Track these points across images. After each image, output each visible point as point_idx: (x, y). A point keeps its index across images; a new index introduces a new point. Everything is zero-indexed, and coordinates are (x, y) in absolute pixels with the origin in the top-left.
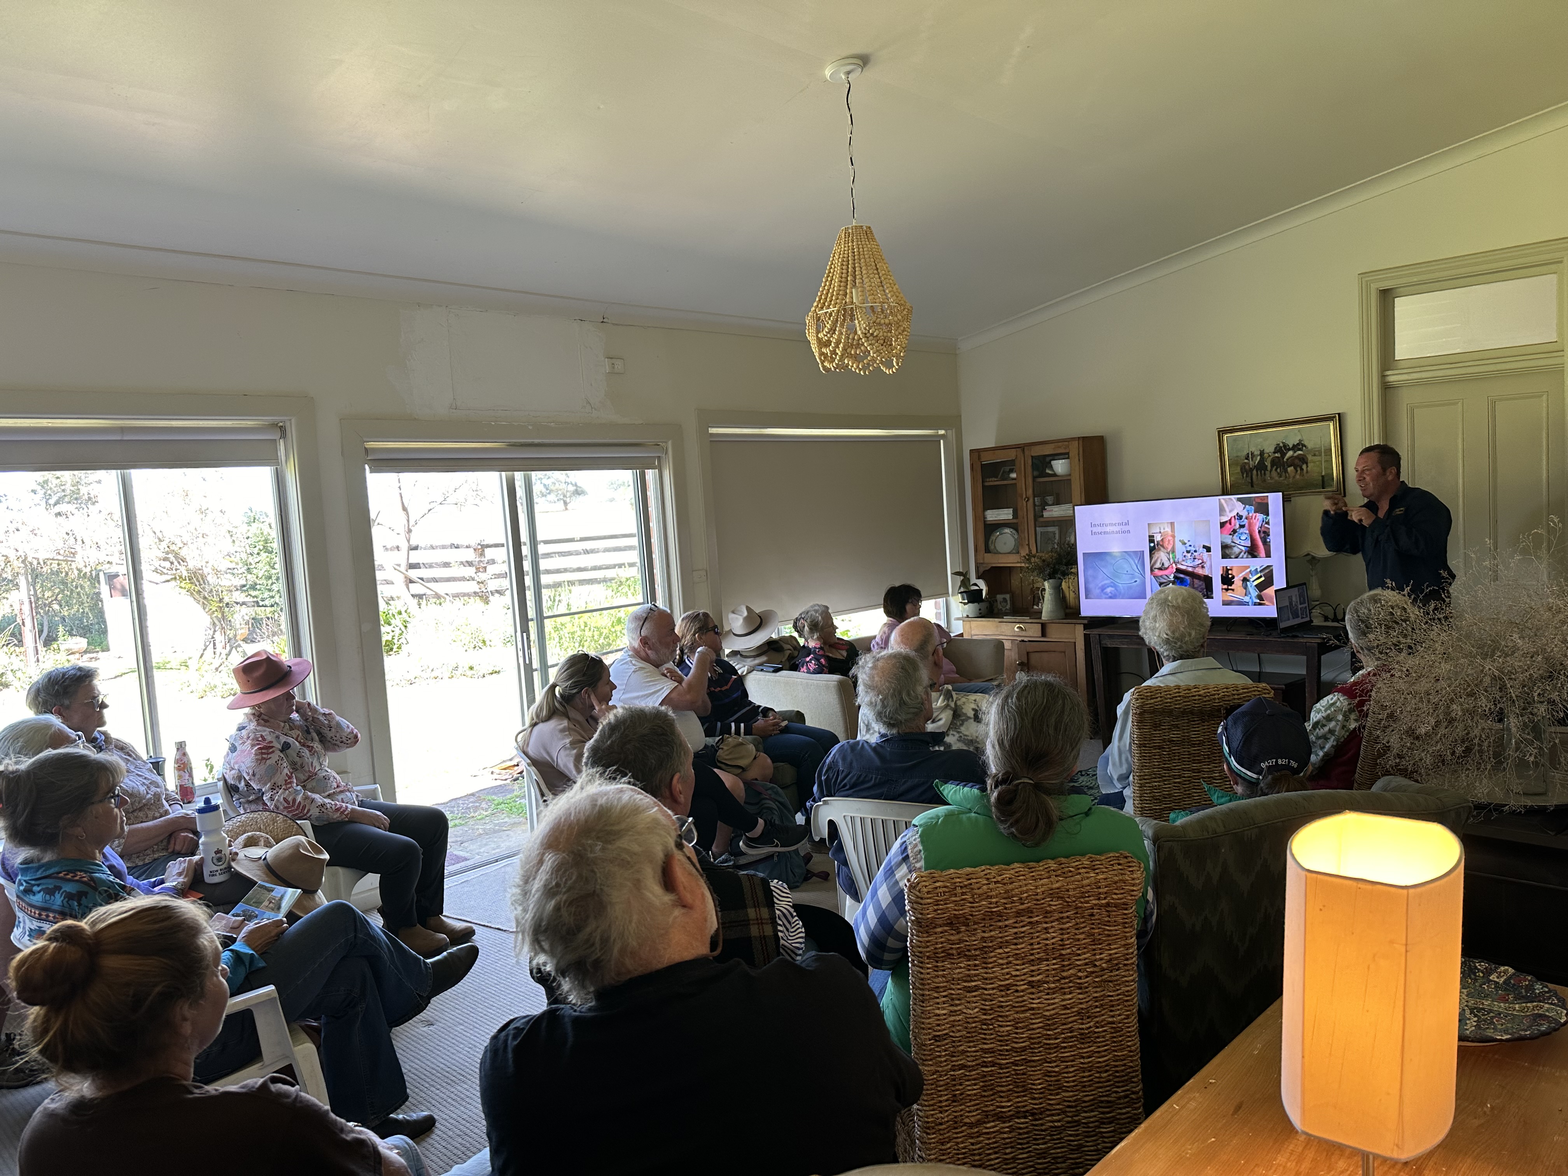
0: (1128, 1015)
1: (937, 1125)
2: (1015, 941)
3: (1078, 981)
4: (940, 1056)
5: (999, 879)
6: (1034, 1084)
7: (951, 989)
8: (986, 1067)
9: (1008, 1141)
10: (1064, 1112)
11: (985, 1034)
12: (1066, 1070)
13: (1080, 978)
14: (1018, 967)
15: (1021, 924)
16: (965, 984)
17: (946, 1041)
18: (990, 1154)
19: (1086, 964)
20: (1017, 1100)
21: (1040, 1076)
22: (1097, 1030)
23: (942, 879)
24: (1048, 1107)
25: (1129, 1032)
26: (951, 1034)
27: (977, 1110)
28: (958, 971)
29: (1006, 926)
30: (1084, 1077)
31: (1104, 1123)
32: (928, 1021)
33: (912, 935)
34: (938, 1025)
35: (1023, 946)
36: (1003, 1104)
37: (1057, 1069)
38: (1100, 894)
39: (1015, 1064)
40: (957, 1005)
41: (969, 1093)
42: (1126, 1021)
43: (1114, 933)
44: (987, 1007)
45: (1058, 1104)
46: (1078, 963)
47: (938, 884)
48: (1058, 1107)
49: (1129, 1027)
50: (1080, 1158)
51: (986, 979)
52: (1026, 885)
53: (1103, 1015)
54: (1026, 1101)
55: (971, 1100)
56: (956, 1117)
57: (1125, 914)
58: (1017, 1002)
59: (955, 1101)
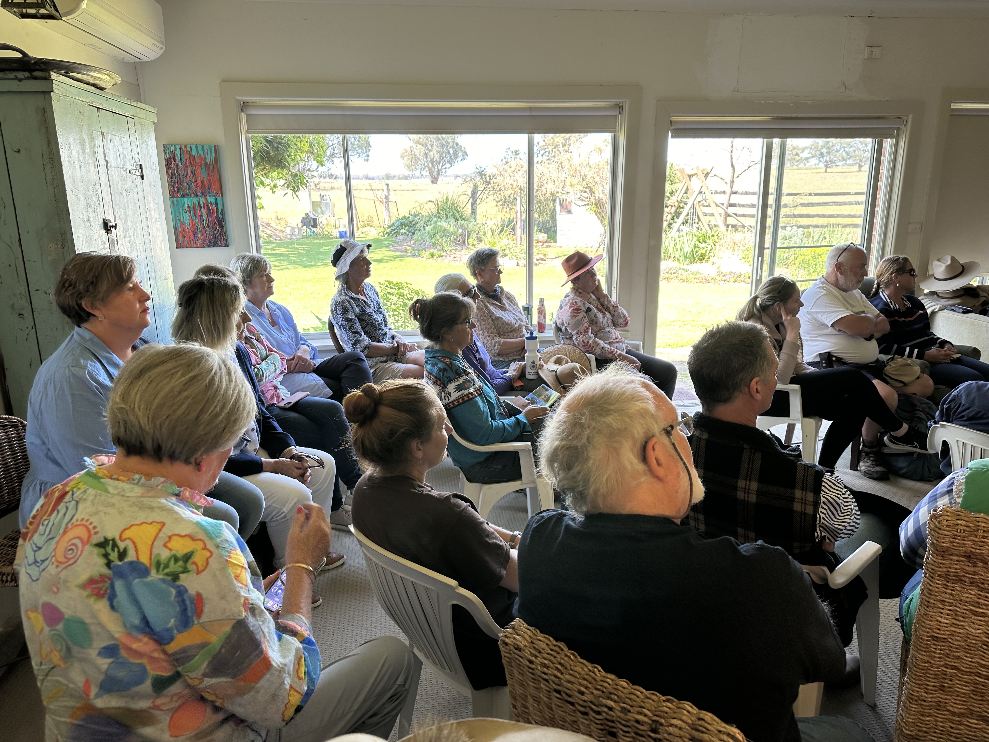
1: (920, 700)
4: (935, 653)
7: (957, 607)
8: (980, 677)
11: (984, 653)
16: (972, 608)
17: (943, 644)
23: (966, 519)
26: (950, 640)
27: (963, 705)
28: (967, 595)
32: (928, 622)
33: (929, 554)
34: (939, 629)
40: (960, 621)
41: (958, 690)
47: (959, 522)
55: (958, 696)
56: (940, 702)
59: (943, 691)
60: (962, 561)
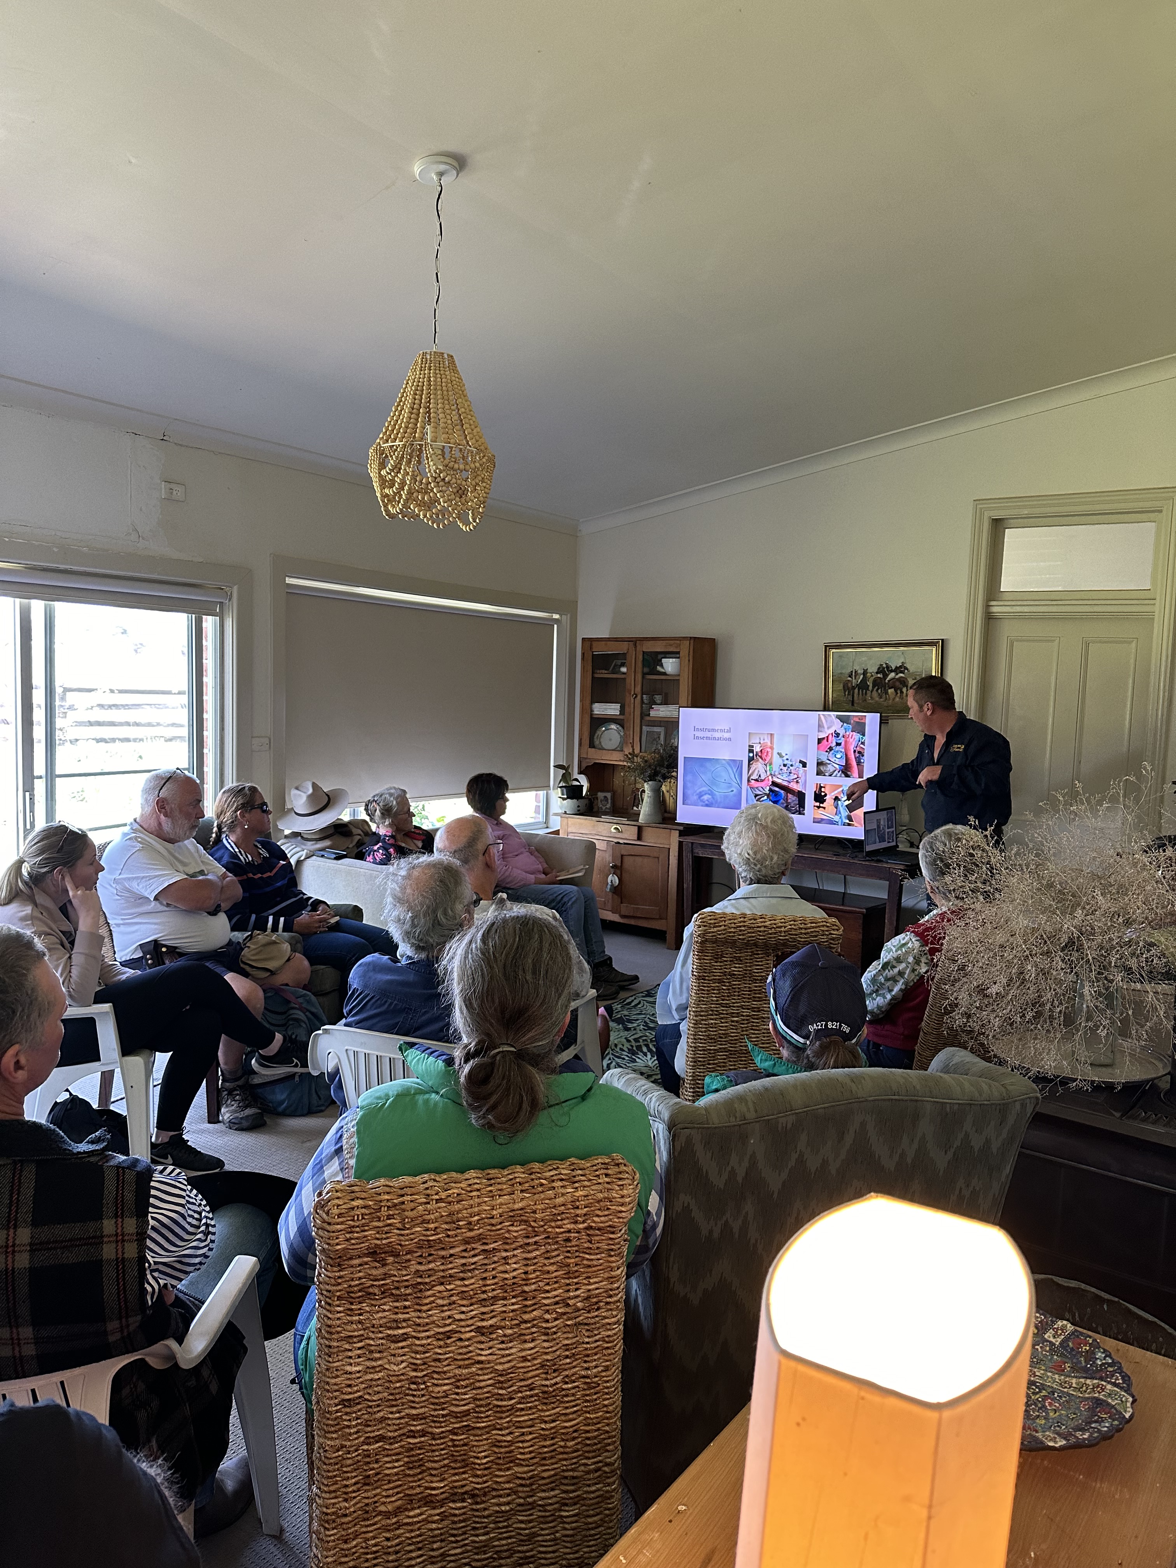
0: (607, 1366)
1: (338, 1517)
2: (461, 1275)
3: (544, 1325)
4: (349, 1427)
5: (443, 1195)
6: (478, 1458)
7: (369, 1338)
8: (414, 1437)
9: (436, 1532)
10: (516, 1493)
11: (414, 1396)
12: (521, 1439)
13: (547, 1321)
14: (464, 1309)
15: (472, 1253)
16: (389, 1332)
17: (359, 1407)
18: (411, 1551)
19: (557, 1303)
20: (454, 1478)
21: (486, 1447)
22: (565, 1386)
23: (363, 1195)
24: (495, 1486)
25: (607, 1388)
26: (367, 1397)
27: (398, 1493)
28: (380, 1315)
29: (451, 1255)
30: (545, 1447)
31: (566, 1505)
32: (333, 1381)
33: (321, 1268)
34: (350, 1386)
35: (473, 1281)
36: (434, 1485)
37: (509, 1438)
38: (577, 1215)
39: (453, 1432)
40: (376, 1360)
41: (387, 1472)
42: (604, 1374)
43: (595, 1263)
44: (418, 1362)
45: (508, 1482)
46: (546, 1302)
47: (355, 1203)
48: (507, 1486)
49: (607, 1382)
50: (532, 1550)
51: (419, 1325)
52: (479, 1205)
53: (574, 1367)
54: (465, 1479)
55: (389, 1482)
56: (367, 1505)
57: (611, 1239)
58: (460, 1354)
59: (368, 1484)
60: (366, 1263)
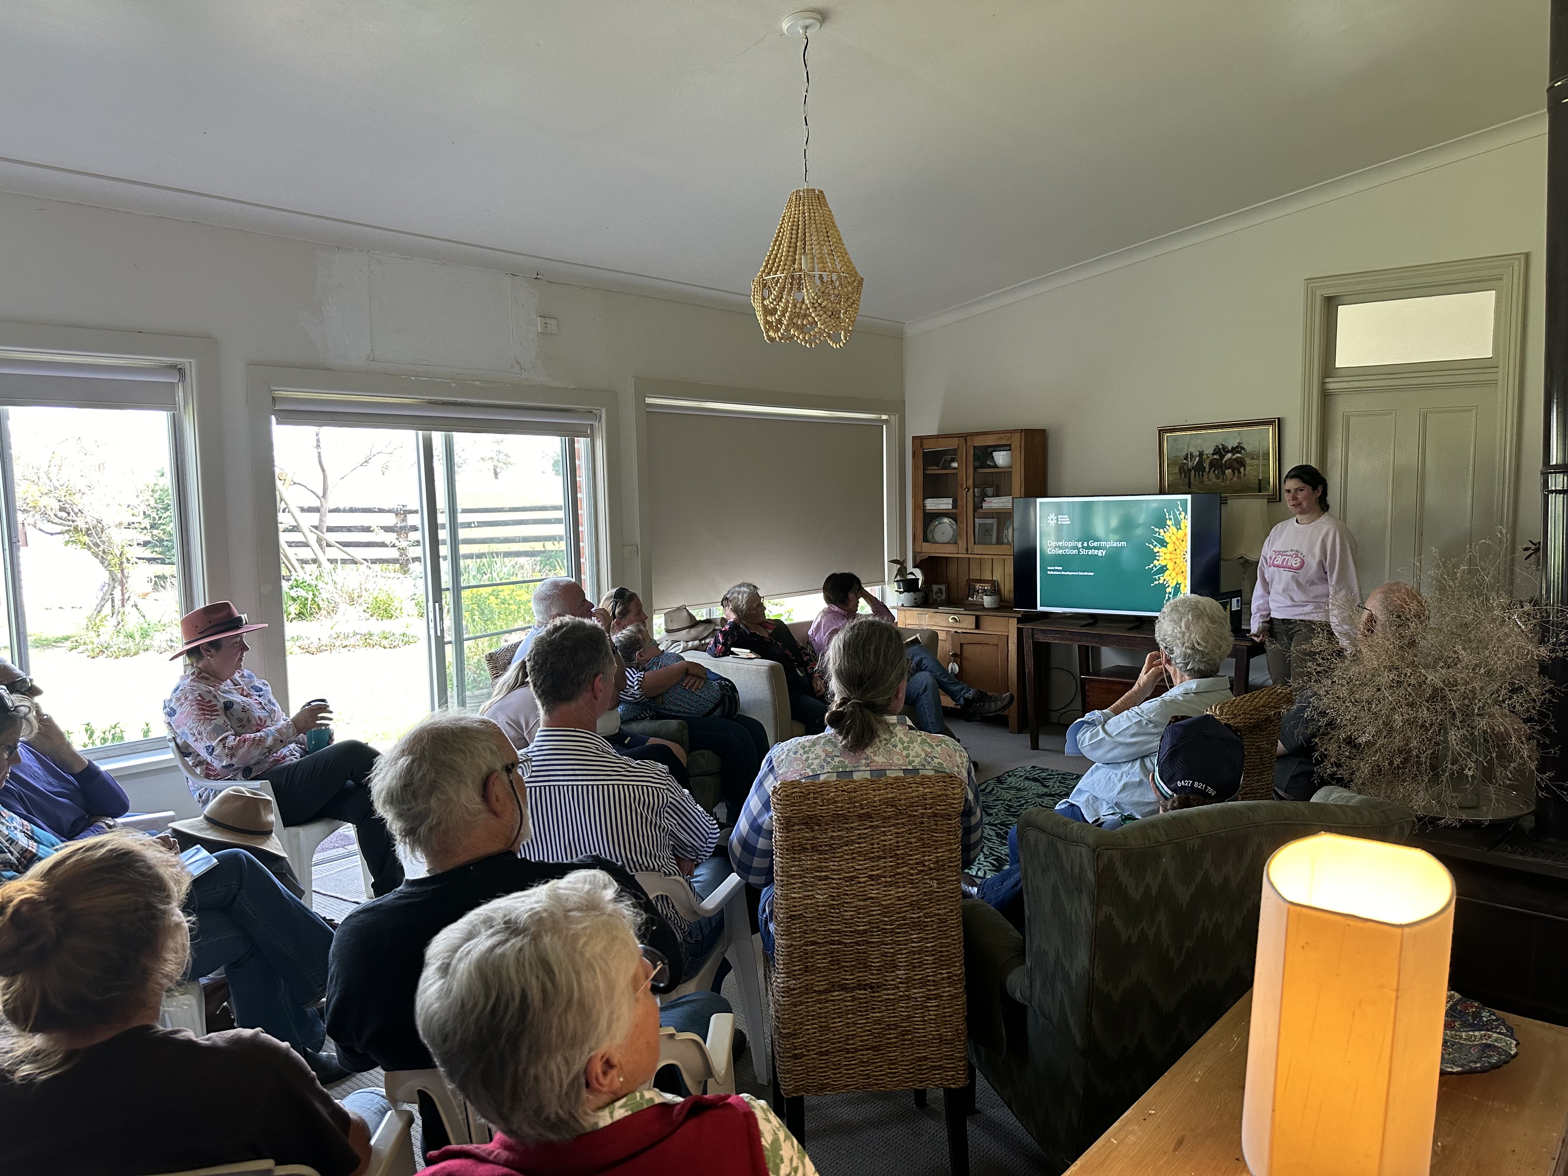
0: (952, 909)
1: (791, 990)
2: (858, 840)
3: (910, 877)
4: (795, 933)
6: (873, 962)
7: (805, 877)
8: (834, 944)
9: (850, 1008)
10: (898, 988)
11: (833, 917)
12: (899, 952)
13: (912, 875)
14: (861, 862)
15: (864, 827)
16: (817, 874)
17: (801, 921)
18: (834, 1018)
19: (917, 863)
20: (859, 975)
21: (878, 956)
22: (926, 920)
24: (884, 983)
25: (953, 924)
26: (805, 915)
27: (825, 980)
28: (811, 862)
29: (852, 828)
30: (915, 959)
31: (930, 999)
34: (795, 906)
35: (865, 845)
36: (847, 977)
37: (892, 951)
38: (926, 804)
39: (857, 943)
40: (810, 891)
41: (819, 965)
42: (950, 914)
43: (940, 839)
44: (834, 894)
45: (893, 980)
46: (911, 862)
47: (795, 790)
48: (892, 983)
49: (953, 919)
50: (909, 1026)
51: (834, 871)
52: (866, 794)
53: (931, 908)
54: (866, 976)
55: (820, 972)
56: (807, 985)
57: (950, 824)
58: (860, 892)
59: (807, 972)
60: (802, 829)
